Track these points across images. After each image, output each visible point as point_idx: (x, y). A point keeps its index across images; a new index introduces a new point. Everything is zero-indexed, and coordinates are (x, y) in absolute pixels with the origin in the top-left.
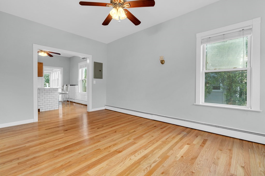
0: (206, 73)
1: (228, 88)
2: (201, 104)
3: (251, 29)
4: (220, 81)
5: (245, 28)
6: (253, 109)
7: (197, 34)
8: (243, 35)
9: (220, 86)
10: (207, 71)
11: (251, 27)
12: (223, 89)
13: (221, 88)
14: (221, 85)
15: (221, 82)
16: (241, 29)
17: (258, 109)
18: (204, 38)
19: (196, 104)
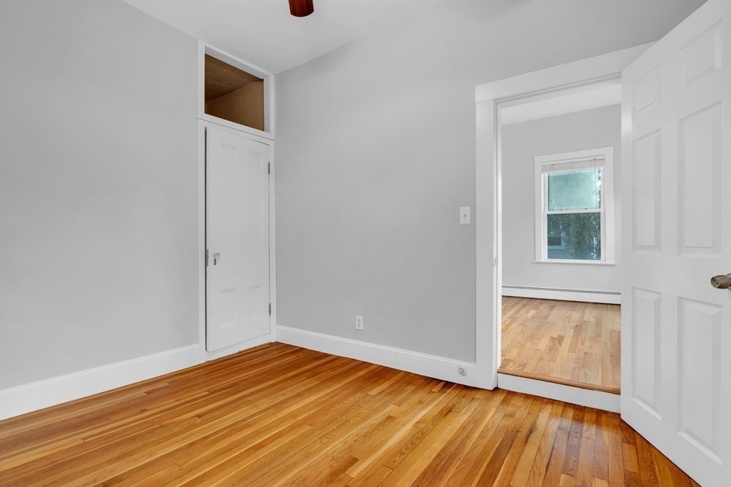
0: (548, 215)
1: (577, 240)
2: (543, 260)
3: (603, 159)
4: (561, 227)
5: (597, 158)
6: (608, 263)
7: (536, 158)
8: (595, 166)
9: (560, 237)
10: (551, 213)
11: (603, 157)
12: (568, 242)
13: (562, 241)
14: (563, 234)
15: (564, 228)
16: (592, 158)
17: (613, 263)
18: (545, 164)
19: (536, 261)
